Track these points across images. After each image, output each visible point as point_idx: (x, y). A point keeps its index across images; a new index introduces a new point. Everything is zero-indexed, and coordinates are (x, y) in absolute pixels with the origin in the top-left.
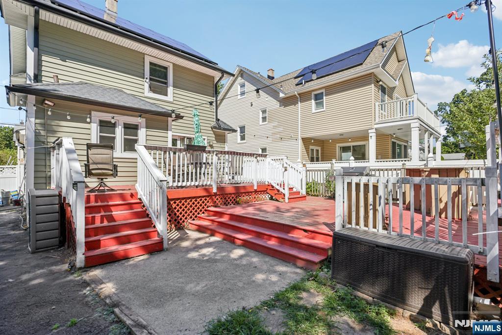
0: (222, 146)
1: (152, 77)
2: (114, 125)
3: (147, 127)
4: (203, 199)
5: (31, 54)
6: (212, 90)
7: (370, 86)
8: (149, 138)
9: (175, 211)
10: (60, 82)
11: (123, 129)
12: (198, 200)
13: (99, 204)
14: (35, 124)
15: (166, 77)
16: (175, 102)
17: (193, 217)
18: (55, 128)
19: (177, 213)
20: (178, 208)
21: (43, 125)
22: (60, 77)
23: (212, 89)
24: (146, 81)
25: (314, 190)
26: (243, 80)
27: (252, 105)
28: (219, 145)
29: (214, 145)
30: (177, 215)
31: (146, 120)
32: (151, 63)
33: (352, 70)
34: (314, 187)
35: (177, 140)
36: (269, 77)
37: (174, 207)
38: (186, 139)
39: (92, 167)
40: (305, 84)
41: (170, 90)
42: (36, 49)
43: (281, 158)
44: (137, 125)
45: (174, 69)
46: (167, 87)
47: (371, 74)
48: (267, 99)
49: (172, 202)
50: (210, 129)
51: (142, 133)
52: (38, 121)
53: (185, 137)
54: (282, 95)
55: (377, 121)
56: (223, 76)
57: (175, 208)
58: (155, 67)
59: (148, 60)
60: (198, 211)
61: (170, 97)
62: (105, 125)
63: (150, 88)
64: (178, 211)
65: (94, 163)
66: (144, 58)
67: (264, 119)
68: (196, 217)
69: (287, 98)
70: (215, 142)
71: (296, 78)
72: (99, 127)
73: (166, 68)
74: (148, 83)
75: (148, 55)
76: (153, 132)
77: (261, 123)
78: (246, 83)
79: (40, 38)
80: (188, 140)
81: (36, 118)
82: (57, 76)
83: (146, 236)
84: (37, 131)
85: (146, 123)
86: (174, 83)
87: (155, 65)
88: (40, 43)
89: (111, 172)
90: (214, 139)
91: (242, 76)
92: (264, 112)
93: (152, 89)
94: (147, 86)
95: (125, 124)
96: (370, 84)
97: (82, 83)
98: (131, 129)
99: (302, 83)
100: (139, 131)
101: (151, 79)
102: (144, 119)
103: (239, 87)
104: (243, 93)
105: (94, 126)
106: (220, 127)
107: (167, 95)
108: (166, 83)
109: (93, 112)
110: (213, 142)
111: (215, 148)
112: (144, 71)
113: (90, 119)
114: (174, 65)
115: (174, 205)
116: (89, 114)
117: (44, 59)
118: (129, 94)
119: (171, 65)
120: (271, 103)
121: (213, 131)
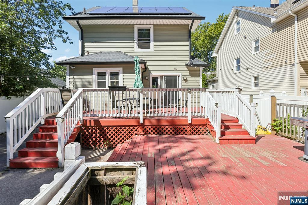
0: (196, 79)
1: (140, 38)
2: (105, 74)
3: (124, 73)
4: (131, 128)
6: (186, 36)
8: (125, 80)
9: (108, 135)
10: (90, 54)
11: (110, 76)
12: (127, 128)
14: (69, 78)
15: (149, 36)
16: (155, 52)
17: (123, 141)
19: (109, 136)
20: (110, 132)
22: (89, 52)
24: (135, 42)
25: (285, 130)
26: (238, 18)
27: (246, 38)
28: (194, 79)
29: (188, 79)
30: (109, 138)
31: (123, 68)
32: (139, 30)
34: (285, 127)
35: (157, 78)
37: (106, 132)
38: (164, 77)
41: (152, 44)
42: (82, 40)
43: (232, 90)
44: (118, 73)
45: (154, 29)
46: (150, 42)
48: (259, 29)
49: (105, 128)
50: (185, 67)
51: (121, 76)
53: (163, 75)
54: (273, 20)
56: (193, 22)
57: (108, 133)
58: (141, 32)
59: (136, 28)
60: (127, 136)
61: (152, 49)
62: (101, 75)
63: (138, 46)
64: (110, 135)
66: (134, 28)
67: (257, 48)
68: (125, 141)
69: (281, 21)
70: (190, 77)
72: (97, 77)
73: (149, 30)
74: (136, 43)
75: (137, 25)
76: (128, 76)
77: (254, 53)
78: (242, 20)
79: (84, 34)
80: (165, 77)
81: (70, 76)
82: (88, 52)
84: (70, 82)
85: (123, 70)
86: (154, 38)
87: (142, 30)
88: (84, 37)
90: (188, 74)
91: (237, 15)
92: (257, 41)
93: (139, 46)
94: (136, 45)
97: (100, 54)
98: (115, 75)
100: (119, 76)
101: (139, 40)
102: (122, 68)
103: (236, 25)
104: (238, 30)
105: (94, 77)
106: (192, 64)
107: (149, 48)
108: (149, 40)
109: (94, 69)
110: (187, 77)
111: (189, 82)
112: (134, 35)
113: (92, 72)
114: (154, 25)
115: (107, 131)
116: (92, 70)
117: (85, 44)
118: (124, 54)
119: (152, 27)
120: (265, 31)
121: (187, 68)
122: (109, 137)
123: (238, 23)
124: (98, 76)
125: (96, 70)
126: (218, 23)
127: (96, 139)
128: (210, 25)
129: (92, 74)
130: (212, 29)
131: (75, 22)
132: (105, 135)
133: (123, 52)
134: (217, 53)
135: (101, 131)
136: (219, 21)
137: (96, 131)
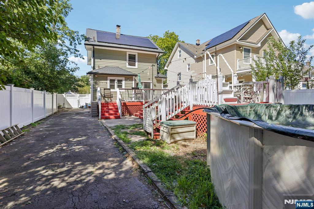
2: (114, 80)
3: (125, 80)
4: (139, 106)
5: (92, 60)
7: (234, 51)
8: (126, 84)
11: (117, 82)
12: (138, 106)
13: (106, 105)
15: (135, 59)
16: (138, 68)
17: (136, 112)
18: (98, 83)
21: (95, 82)
23: (155, 60)
26: (180, 49)
27: (184, 62)
28: (159, 85)
29: (156, 85)
32: (129, 55)
33: (226, 43)
36: (197, 44)
39: (105, 95)
40: (206, 50)
41: (137, 63)
44: (122, 80)
45: (138, 55)
47: (234, 44)
48: (190, 59)
49: (128, 106)
51: (123, 82)
52: (94, 81)
54: (195, 57)
55: (237, 69)
56: (159, 54)
59: (128, 54)
60: (138, 110)
61: (136, 67)
62: (112, 81)
65: (106, 94)
66: (126, 53)
67: (189, 68)
68: (137, 112)
69: (198, 58)
70: (157, 83)
71: (206, 46)
73: (135, 55)
75: (128, 52)
76: (127, 82)
77: (188, 71)
78: (182, 51)
79: (95, 54)
80: (144, 83)
82: (99, 66)
83: (116, 114)
84: (93, 84)
85: (125, 79)
86: (138, 60)
87: (131, 55)
88: (95, 56)
89: (110, 97)
90: (156, 82)
91: (180, 47)
92: (189, 65)
93: (130, 64)
94: (127, 63)
95: (118, 80)
96: (234, 50)
97: (106, 67)
98: (120, 81)
99: (204, 50)
101: (129, 61)
102: (124, 78)
103: (179, 52)
104: (180, 56)
105: (108, 82)
106: (158, 77)
107: (135, 66)
108: (135, 61)
109: (108, 77)
110: (156, 83)
111: (156, 86)
112: (126, 58)
113: (107, 79)
114: (138, 53)
115: (129, 108)
116: (107, 78)
117: (96, 60)
118: (121, 68)
119: (137, 54)
120: (192, 61)
121: (156, 79)
122: (130, 110)
123: (180, 52)
124: (110, 81)
125: (109, 78)
126: (164, 38)
127: (124, 112)
128: (158, 38)
129: (107, 80)
130: (160, 43)
131: (92, 47)
132: (128, 109)
133: (120, 67)
134: (167, 67)
135: (126, 108)
136: (166, 36)
137: (124, 108)
